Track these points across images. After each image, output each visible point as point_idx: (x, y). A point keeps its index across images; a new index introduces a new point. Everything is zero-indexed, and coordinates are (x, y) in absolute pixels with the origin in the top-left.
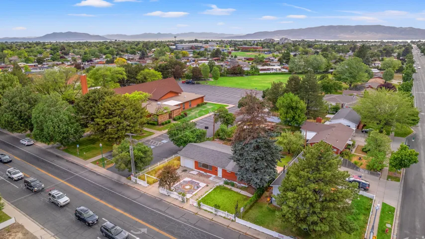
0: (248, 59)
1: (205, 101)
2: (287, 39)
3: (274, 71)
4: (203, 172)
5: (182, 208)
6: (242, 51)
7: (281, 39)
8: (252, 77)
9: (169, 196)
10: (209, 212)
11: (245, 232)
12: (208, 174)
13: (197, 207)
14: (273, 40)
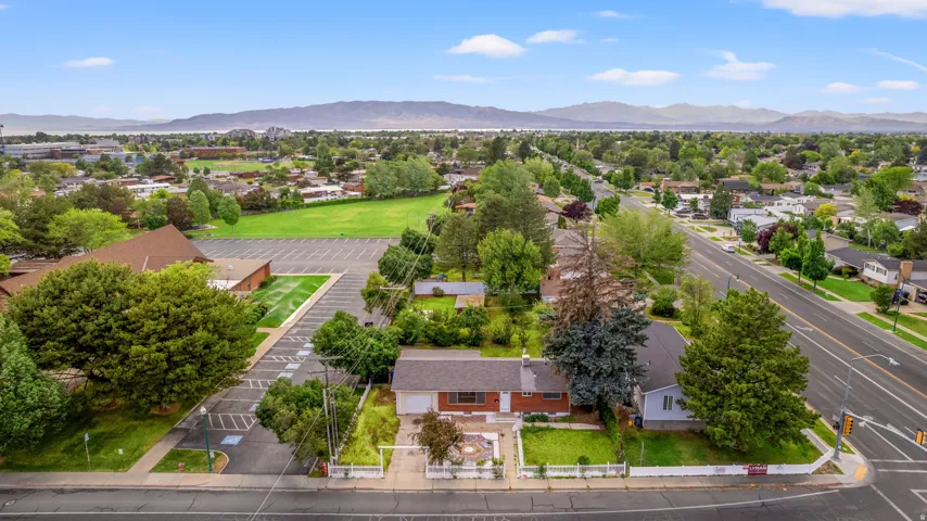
0: (241, 176)
1: (272, 274)
2: (282, 129)
3: (330, 197)
4: (461, 413)
5: (510, 489)
6: (200, 159)
7: (269, 131)
8: (294, 212)
9: (455, 477)
10: (567, 478)
11: (662, 486)
12: (474, 413)
13: (535, 477)
14: (251, 131)
